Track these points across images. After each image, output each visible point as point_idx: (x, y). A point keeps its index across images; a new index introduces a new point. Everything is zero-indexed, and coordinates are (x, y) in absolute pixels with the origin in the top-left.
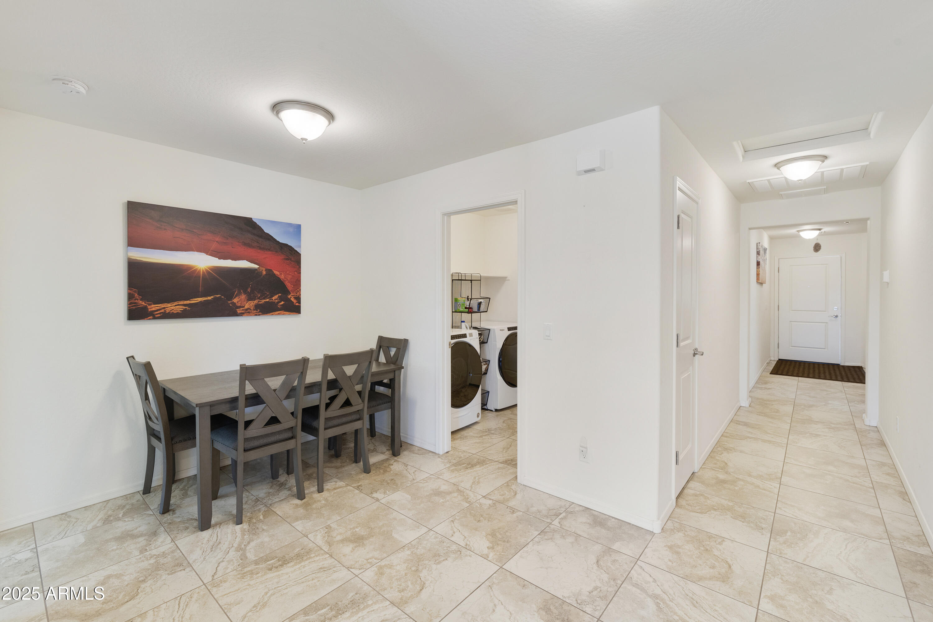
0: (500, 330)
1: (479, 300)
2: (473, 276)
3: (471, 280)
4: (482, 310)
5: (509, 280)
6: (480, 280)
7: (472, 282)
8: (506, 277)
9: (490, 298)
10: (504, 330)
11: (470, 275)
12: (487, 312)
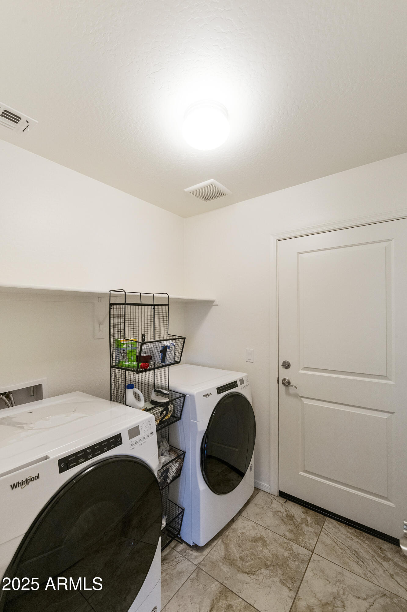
0: (204, 396)
1: (166, 343)
2: (157, 297)
3: (153, 305)
4: (169, 360)
5: (218, 305)
6: (168, 305)
7: (154, 309)
8: (213, 301)
9: (185, 338)
10: (211, 394)
11: (152, 297)
12: (179, 362)
